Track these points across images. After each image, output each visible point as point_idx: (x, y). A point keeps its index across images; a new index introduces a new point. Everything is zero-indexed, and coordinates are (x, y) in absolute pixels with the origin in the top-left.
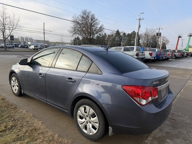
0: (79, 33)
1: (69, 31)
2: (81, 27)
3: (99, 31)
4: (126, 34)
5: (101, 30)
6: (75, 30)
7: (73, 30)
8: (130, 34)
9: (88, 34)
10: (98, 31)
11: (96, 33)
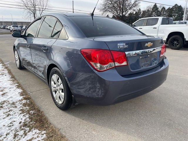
0: (110, 10)
1: (98, 9)
2: (112, 3)
3: (134, 7)
4: (166, 9)
5: (136, 5)
6: (105, 8)
7: (104, 8)
8: (172, 8)
9: (120, 11)
10: (132, 6)
11: (130, 9)
